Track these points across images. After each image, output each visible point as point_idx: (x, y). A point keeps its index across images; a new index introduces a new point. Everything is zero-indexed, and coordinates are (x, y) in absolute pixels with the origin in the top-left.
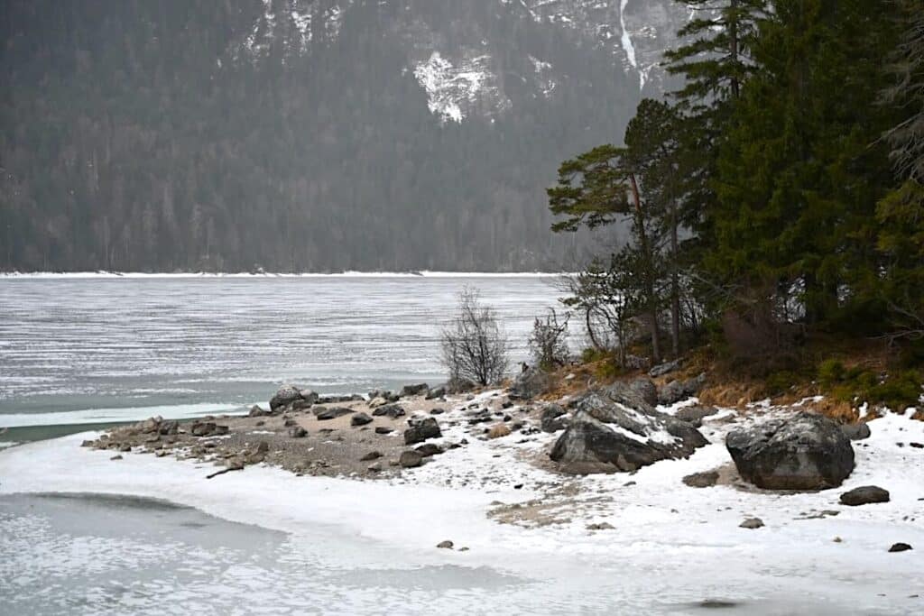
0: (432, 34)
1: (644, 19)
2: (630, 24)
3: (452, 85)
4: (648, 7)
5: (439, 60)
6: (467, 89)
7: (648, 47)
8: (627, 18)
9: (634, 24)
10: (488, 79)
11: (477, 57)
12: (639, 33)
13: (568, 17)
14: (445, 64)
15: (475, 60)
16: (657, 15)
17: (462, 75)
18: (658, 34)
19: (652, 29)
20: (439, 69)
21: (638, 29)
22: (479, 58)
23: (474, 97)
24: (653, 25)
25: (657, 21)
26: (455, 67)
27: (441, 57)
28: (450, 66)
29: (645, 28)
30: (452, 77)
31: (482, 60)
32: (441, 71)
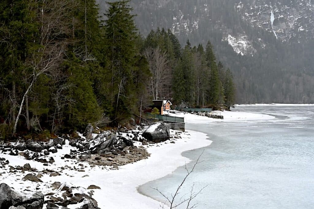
0: (228, 29)
1: (279, 27)
2: (275, 29)
3: (237, 45)
4: (280, 24)
5: (231, 37)
6: (242, 46)
7: (282, 35)
8: (274, 27)
9: (276, 29)
10: (248, 43)
11: (243, 36)
12: (278, 31)
13: (260, 26)
14: (234, 38)
15: (242, 37)
16: (283, 26)
17: (240, 42)
18: (284, 31)
19: (282, 30)
20: (232, 40)
21: (277, 30)
22: (244, 37)
23: (246, 49)
24: (283, 29)
25: (283, 28)
26: (237, 39)
27: (232, 36)
28: (235, 39)
29: (280, 30)
30: (237, 43)
31: (245, 37)
32: (233, 40)
